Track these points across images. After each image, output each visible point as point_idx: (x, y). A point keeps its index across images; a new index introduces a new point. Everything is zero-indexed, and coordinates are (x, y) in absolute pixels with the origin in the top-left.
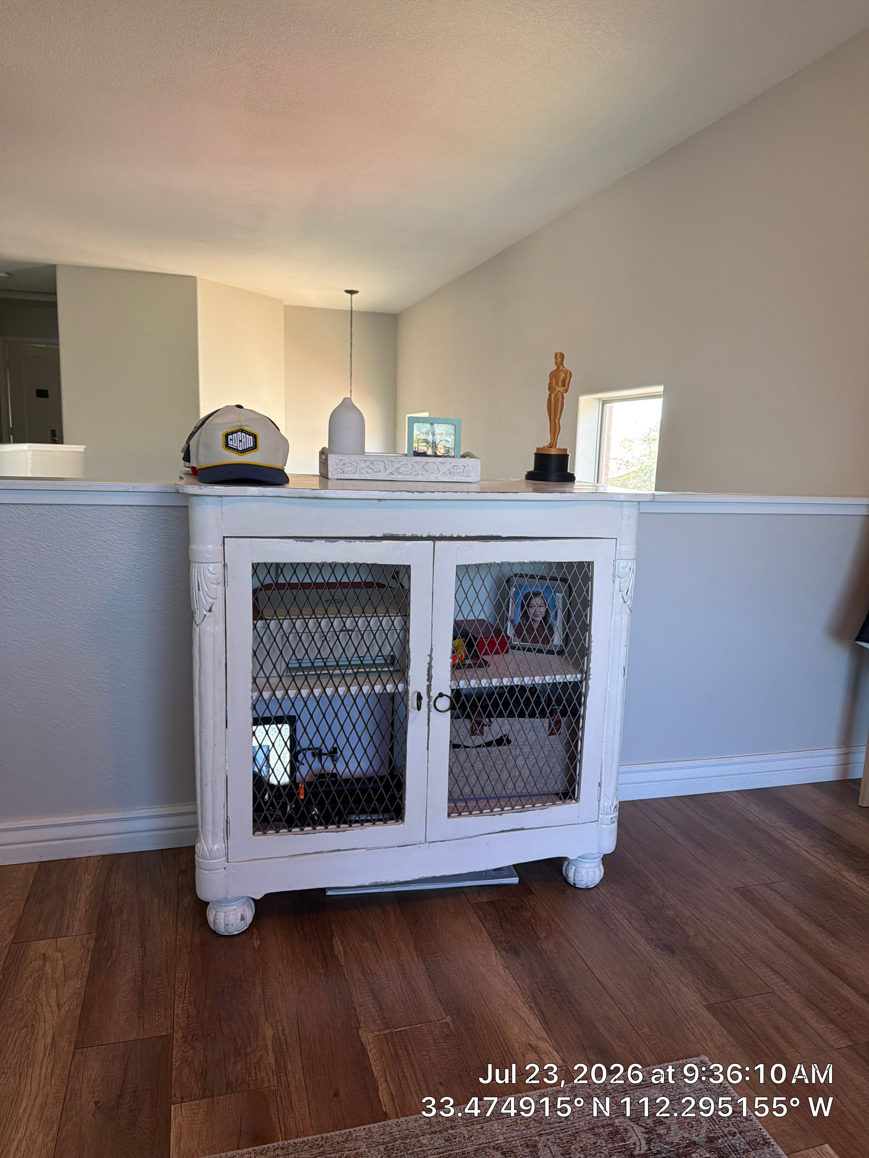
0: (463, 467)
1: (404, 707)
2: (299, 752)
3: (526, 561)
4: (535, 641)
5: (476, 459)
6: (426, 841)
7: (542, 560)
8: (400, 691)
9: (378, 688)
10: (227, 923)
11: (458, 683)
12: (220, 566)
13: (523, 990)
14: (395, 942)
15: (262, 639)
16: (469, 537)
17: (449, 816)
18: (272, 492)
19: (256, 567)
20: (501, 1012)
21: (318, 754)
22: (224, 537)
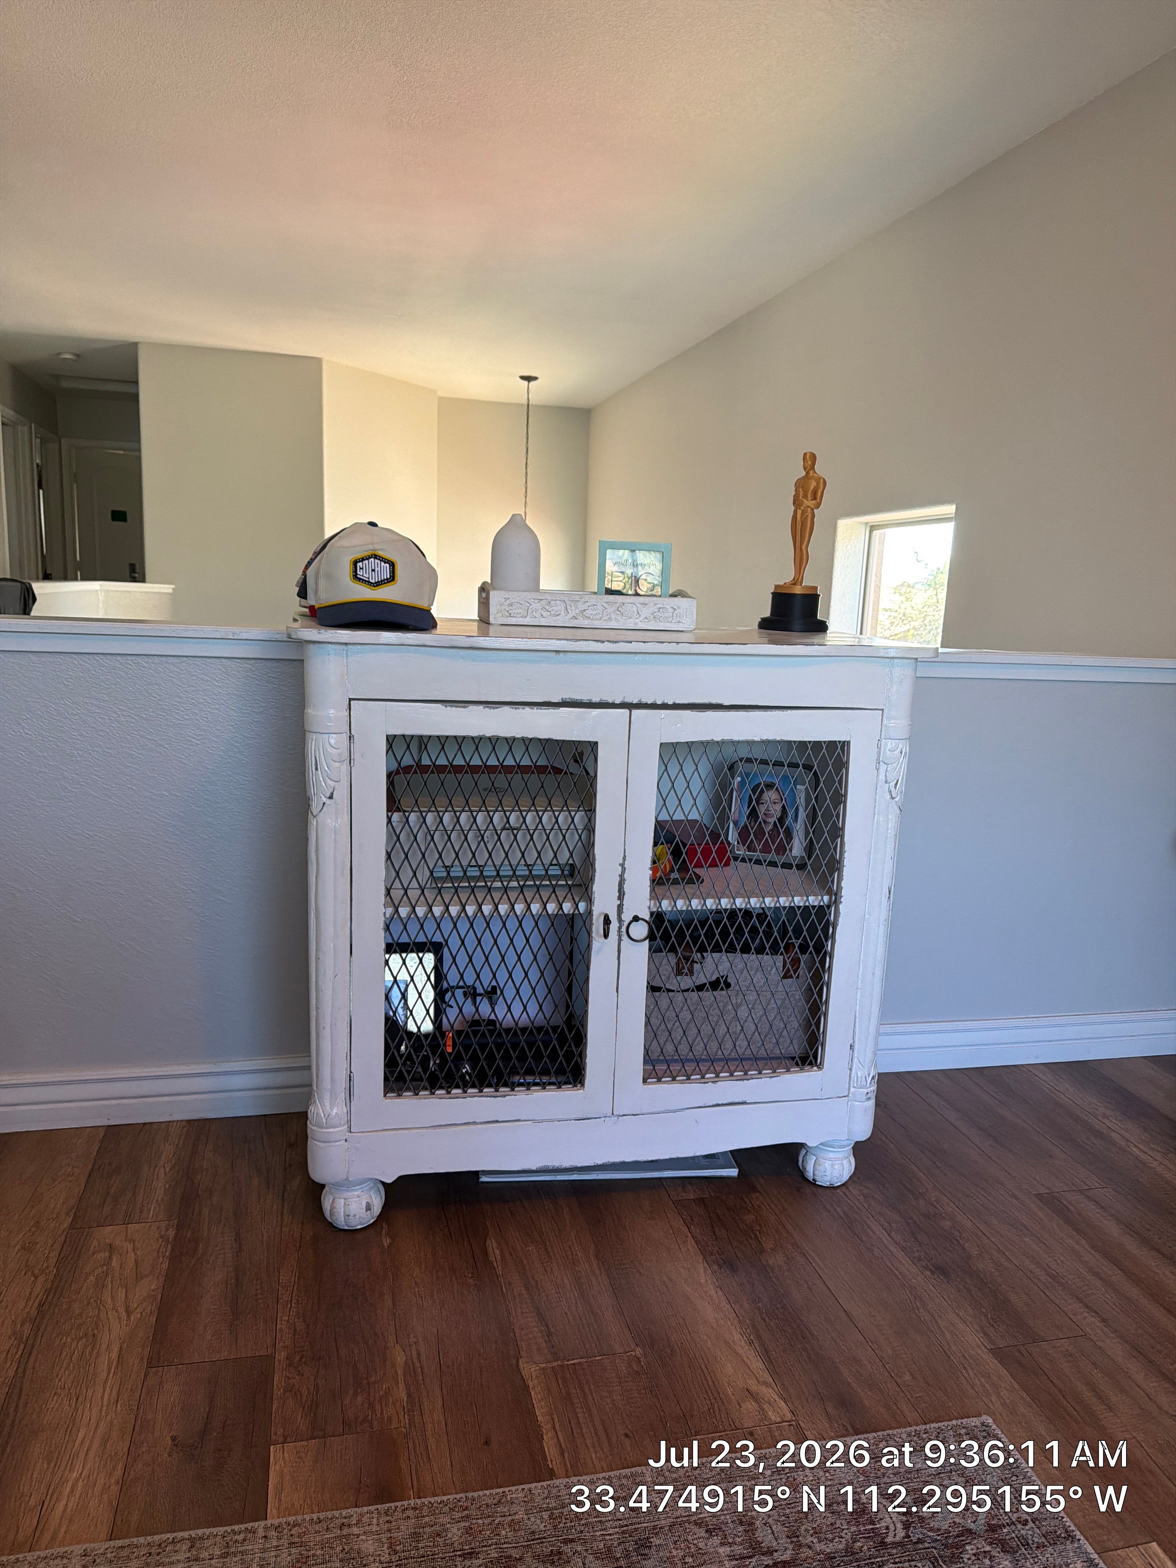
0: (671, 610)
1: (587, 934)
2: (447, 991)
3: (756, 739)
4: (766, 849)
5: (690, 599)
6: (613, 1114)
7: (778, 739)
8: (581, 912)
9: (551, 907)
10: (348, 1213)
11: (660, 903)
12: (345, 737)
13: (741, 1318)
14: (570, 1247)
15: (398, 837)
16: (679, 704)
17: (645, 1081)
18: (413, 639)
19: (391, 740)
20: (709, 1344)
21: (471, 993)
22: (350, 700)
